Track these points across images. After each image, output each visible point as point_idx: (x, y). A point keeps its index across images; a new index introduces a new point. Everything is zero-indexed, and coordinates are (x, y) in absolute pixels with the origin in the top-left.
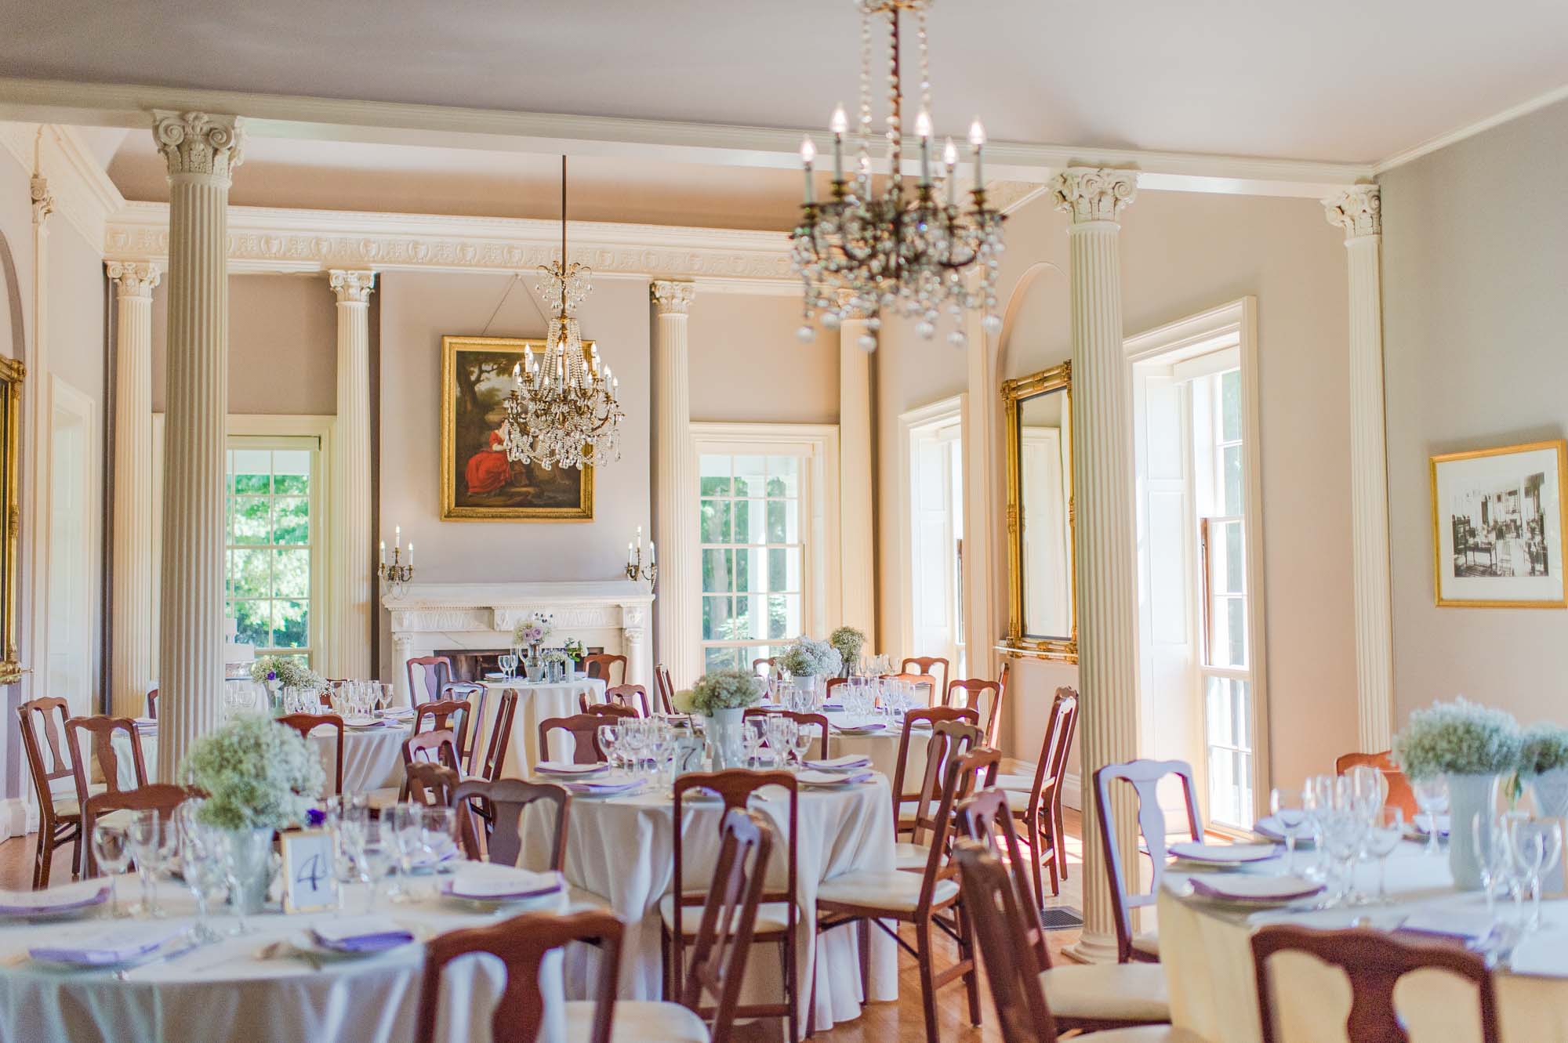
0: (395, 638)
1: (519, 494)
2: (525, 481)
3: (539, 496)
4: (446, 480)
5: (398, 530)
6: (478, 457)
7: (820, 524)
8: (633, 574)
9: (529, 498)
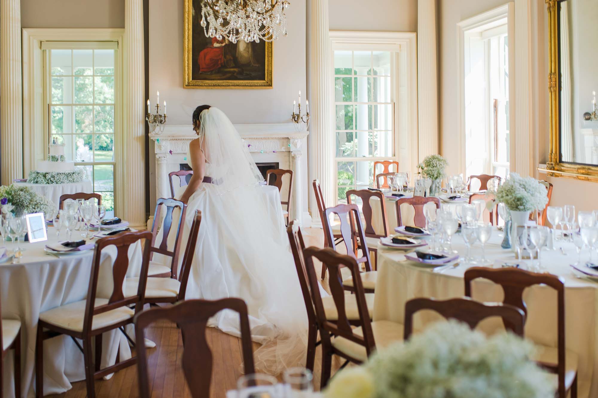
0: (157, 156)
1: (230, 72)
2: (233, 65)
3: (241, 73)
4: (186, 64)
5: (158, 94)
6: (205, 50)
7: (404, 91)
8: (296, 119)
9: (235, 74)
